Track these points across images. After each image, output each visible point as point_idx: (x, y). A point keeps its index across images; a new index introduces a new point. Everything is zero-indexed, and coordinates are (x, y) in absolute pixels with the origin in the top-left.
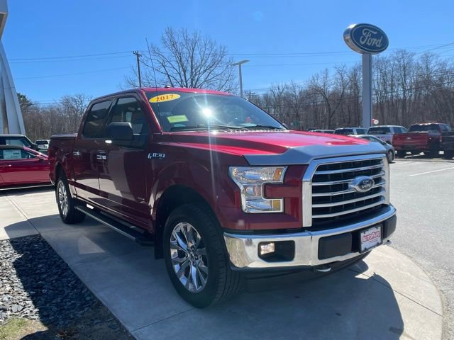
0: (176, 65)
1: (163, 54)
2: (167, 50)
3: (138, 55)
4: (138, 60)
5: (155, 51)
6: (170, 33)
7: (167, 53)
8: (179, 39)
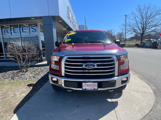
0: (140, 17)
1: (136, 14)
2: (137, 12)
3: (126, 16)
4: (126, 18)
5: (133, 13)
6: (139, 6)
7: (137, 13)
8: (142, 8)
